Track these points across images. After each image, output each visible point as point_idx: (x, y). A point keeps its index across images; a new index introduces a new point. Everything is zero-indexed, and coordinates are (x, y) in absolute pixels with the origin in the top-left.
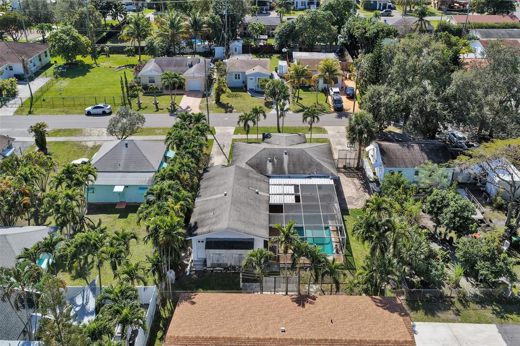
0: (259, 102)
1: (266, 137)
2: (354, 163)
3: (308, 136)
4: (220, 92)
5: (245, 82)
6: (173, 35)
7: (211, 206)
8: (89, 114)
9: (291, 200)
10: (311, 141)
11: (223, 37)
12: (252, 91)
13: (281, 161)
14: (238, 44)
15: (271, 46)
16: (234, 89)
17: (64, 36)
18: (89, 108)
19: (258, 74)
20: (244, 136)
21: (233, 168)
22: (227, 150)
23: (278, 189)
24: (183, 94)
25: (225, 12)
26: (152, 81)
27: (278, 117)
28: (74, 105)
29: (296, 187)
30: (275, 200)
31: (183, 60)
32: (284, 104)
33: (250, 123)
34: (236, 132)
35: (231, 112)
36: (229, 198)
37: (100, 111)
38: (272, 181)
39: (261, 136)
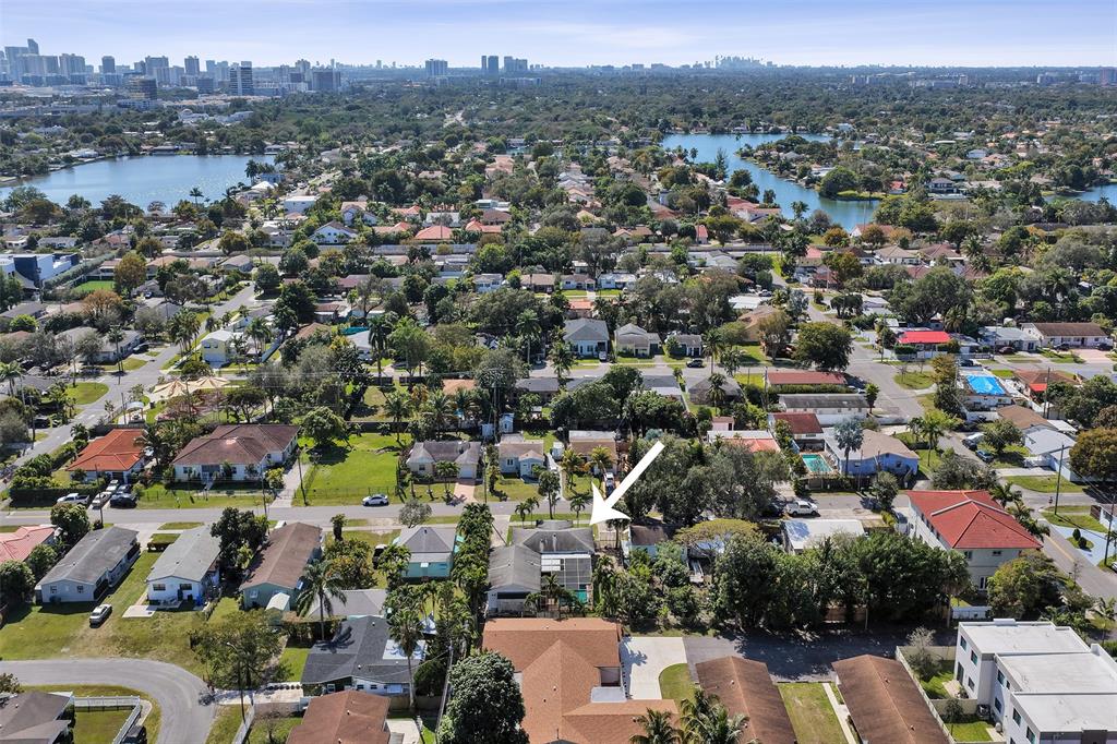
0: (532, 489)
1: (538, 523)
2: (613, 545)
3: (575, 522)
4: (493, 479)
5: (518, 468)
6: (439, 416)
7: (499, 572)
8: (367, 504)
9: (558, 569)
10: (578, 526)
11: (492, 416)
12: (525, 477)
13: (551, 541)
14: (508, 420)
15: (545, 421)
16: (507, 475)
17: (321, 419)
18: (366, 499)
19: (532, 460)
20: (521, 523)
21: (512, 548)
22: (505, 536)
23: (549, 562)
24: (455, 482)
25: (493, 386)
26: (422, 469)
27: (551, 506)
28: (347, 496)
29: (562, 561)
30: (544, 569)
31: (454, 445)
32: (555, 495)
33: (526, 512)
34: (512, 520)
35: (505, 500)
36: (512, 567)
37: (378, 501)
38: (543, 557)
39: (535, 523)
